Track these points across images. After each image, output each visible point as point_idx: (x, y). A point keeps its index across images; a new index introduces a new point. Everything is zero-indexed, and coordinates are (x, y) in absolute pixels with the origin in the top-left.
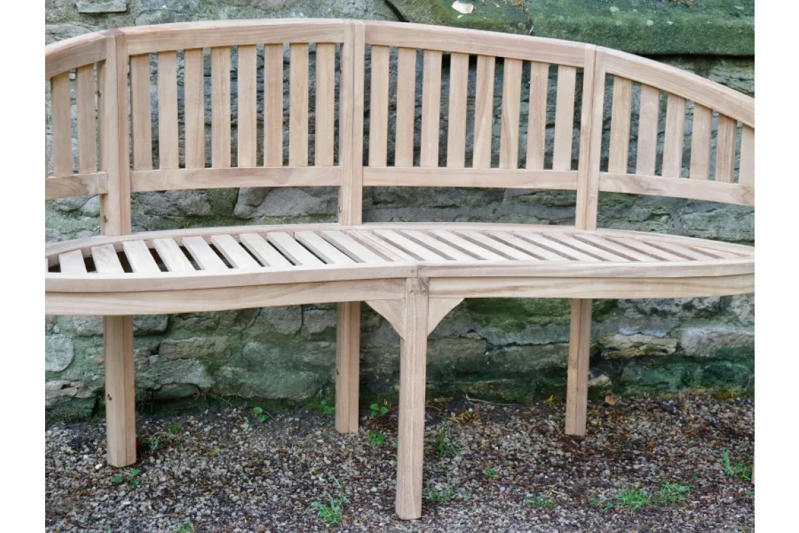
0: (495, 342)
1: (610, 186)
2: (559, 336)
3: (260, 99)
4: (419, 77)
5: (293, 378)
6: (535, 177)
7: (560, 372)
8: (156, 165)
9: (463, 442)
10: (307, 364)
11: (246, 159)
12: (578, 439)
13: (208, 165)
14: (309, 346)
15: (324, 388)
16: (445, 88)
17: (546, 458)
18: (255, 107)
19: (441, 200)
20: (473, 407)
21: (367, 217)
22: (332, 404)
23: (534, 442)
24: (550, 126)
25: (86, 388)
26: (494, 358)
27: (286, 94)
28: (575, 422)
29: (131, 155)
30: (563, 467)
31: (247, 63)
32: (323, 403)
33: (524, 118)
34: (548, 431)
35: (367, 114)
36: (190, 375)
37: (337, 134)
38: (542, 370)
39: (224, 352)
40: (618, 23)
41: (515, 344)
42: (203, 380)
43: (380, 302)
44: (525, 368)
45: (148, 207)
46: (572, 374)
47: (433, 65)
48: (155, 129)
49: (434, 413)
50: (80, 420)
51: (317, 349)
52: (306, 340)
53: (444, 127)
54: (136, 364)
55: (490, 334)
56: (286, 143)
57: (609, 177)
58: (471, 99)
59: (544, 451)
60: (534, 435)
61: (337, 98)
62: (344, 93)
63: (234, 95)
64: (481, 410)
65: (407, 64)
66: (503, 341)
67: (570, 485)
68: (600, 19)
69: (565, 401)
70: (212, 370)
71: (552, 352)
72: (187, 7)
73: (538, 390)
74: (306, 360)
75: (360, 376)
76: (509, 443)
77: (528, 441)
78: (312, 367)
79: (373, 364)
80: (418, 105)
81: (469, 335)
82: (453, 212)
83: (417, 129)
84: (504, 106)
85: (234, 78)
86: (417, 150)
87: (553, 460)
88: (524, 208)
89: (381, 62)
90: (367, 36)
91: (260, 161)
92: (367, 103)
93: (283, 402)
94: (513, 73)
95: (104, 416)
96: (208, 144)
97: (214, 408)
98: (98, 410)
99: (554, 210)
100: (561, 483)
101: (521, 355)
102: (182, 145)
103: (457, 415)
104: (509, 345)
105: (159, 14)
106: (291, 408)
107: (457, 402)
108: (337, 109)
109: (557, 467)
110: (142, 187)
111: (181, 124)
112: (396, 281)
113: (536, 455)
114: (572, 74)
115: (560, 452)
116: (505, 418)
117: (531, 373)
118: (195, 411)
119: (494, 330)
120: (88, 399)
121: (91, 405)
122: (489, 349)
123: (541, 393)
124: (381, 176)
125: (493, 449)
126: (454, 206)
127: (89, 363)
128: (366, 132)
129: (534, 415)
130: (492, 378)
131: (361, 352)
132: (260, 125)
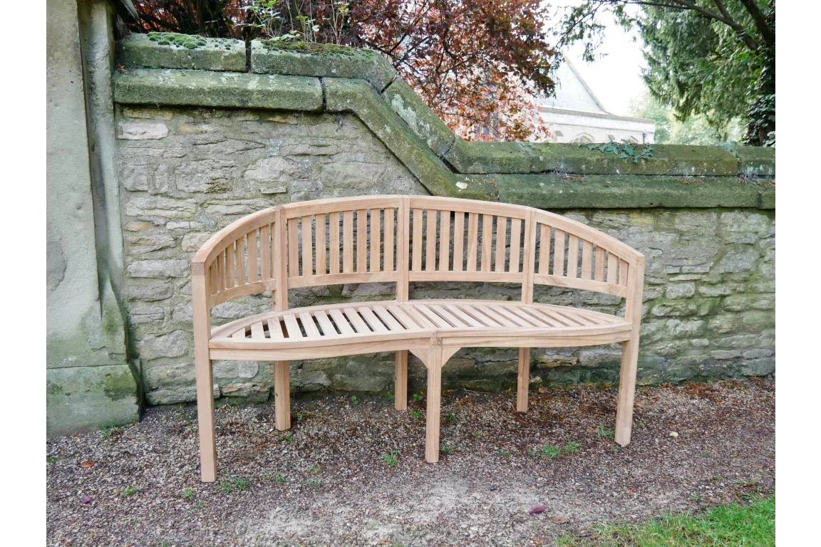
0: (480, 360)
1: (540, 282)
2: (514, 356)
3: (355, 235)
4: (438, 222)
5: (372, 380)
6: (500, 276)
7: (514, 375)
8: (301, 274)
9: (462, 416)
10: (380, 373)
11: (348, 268)
12: (524, 414)
13: (328, 272)
14: (381, 363)
15: (389, 385)
16: (452, 228)
17: (506, 425)
18: (352, 240)
19: (451, 286)
20: (468, 395)
21: (411, 297)
22: (393, 394)
23: (500, 415)
24: (508, 246)
25: (265, 386)
26: (479, 369)
27: (369, 232)
28: (522, 405)
29: (288, 266)
30: (515, 431)
31: (348, 219)
32: (389, 393)
33: (494, 242)
34: (507, 408)
35: (411, 242)
36: (318, 379)
37: (395, 253)
38: (505, 374)
39: (336, 367)
40: (544, 192)
41: (490, 361)
42: (325, 382)
43: (417, 351)
44: (496, 374)
45: (297, 292)
46: (520, 379)
47: (446, 217)
48: (300, 252)
49: (446, 398)
50: (262, 403)
51: (385, 365)
52: (379, 360)
53: (452, 247)
54: (290, 374)
55: (477, 355)
56: (368, 258)
57: (539, 277)
58: (466, 233)
59: (505, 421)
60: (500, 411)
61: (395, 234)
62: (399, 233)
63: (341, 234)
64: (472, 396)
65: (432, 218)
66: (484, 360)
67: (518, 442)
68: (534, 190)
69: (517, 391)
70: (330, 377)
71: (510, 365)
72: (317, 189)
73: (503, 384)
74: (379, 370)
75: (408, 379)
76: (487, 417)
77: (497, 415)
78: (382, 374)
79: (415, 372)
80: (438, 237)
81: (466, 357)
82: (457, 292)
83: (438, 249)
84: (483, 237)
85: (341, 225)
86: (437, 260)
87: (509, 427)
88: (494, 289)
89: (418, 217)
90: (411, 203)
91: (355, 269)
92: (411, 236)
93: (367, 393)
94: (488, 222)
95: (274, 401)
96: (328, 259)
97: (331, 396)
98: (271, 397)
99: (511, 290)
100: (513, 441)
101: (494, 367)
102: (314, 260)
103: (459, 400)
104: (487, 362)
105: (303, 193)
106: (371, 396)
107: (460, 392)
108: (395, 240)
109: (511, 431)
110: (294, 286)
111: (314, 249)
112: (425, 339)
113: (500, 423)
114: (519, 223)
115: (514, 422)
116: (485, 401)
117: (499, 376)
118: (321, 398)
119: (479, 354)
120: (266, 392)
121: (267, 395)
122: (477, 364)
123: (504, 386)
124: (418, 275)
125: (478, 420)
126: (457, 289)
127: (267, 374)
128: (411, 251)
129: (501, 399)
130: (479, 379)
131: (408, 366)
132: (355, 248)
